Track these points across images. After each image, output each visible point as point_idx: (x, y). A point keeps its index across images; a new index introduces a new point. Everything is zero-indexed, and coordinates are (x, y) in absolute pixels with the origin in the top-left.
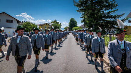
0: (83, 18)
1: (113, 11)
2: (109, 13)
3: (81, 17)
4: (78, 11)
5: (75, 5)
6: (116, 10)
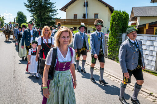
0: (32, 16)
1: (55, 14)
2: (52, 15)
3: (31, 16)
4: (28, 10)
5: (25, 6)
6: (57, 14)
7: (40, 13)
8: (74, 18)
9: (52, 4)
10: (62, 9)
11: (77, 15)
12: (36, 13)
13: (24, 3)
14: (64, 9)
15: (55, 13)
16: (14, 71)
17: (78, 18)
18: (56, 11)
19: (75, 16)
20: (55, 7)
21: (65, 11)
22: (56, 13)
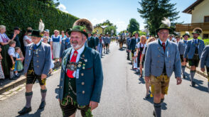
0: (146, 23)
3: (144, 23)
6: (178, 18)
7: (156, 19)
8: (205, 21)
9: (171, 6)
10: (185, 11)
12: (151, 19)
13: (138, 9)
14: (189, 10)
15: (175, 17)
16: (127, 82)
18: (176, 14)
19: (207, 18)
20: (175, 9)
21: (190, 12)
22: (177, 16)
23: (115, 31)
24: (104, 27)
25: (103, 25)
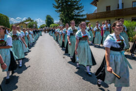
2: (78, 13)
4: (56, 11)
6: (83, 11)
7: (68, 12)
8: (107, 10)
9: (78, 2)
10: (92, 3)
11: (110, 7)
12: (64, 13)
13: (53, 4)
15: (81, 10)
17: (111, 9)
18: (82, 8)
19: (108, 8)
20: (81, 4)
23: (36, 25)
24: (27, 23)
25: (26, 21)
